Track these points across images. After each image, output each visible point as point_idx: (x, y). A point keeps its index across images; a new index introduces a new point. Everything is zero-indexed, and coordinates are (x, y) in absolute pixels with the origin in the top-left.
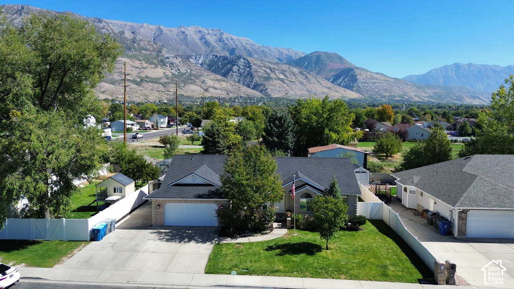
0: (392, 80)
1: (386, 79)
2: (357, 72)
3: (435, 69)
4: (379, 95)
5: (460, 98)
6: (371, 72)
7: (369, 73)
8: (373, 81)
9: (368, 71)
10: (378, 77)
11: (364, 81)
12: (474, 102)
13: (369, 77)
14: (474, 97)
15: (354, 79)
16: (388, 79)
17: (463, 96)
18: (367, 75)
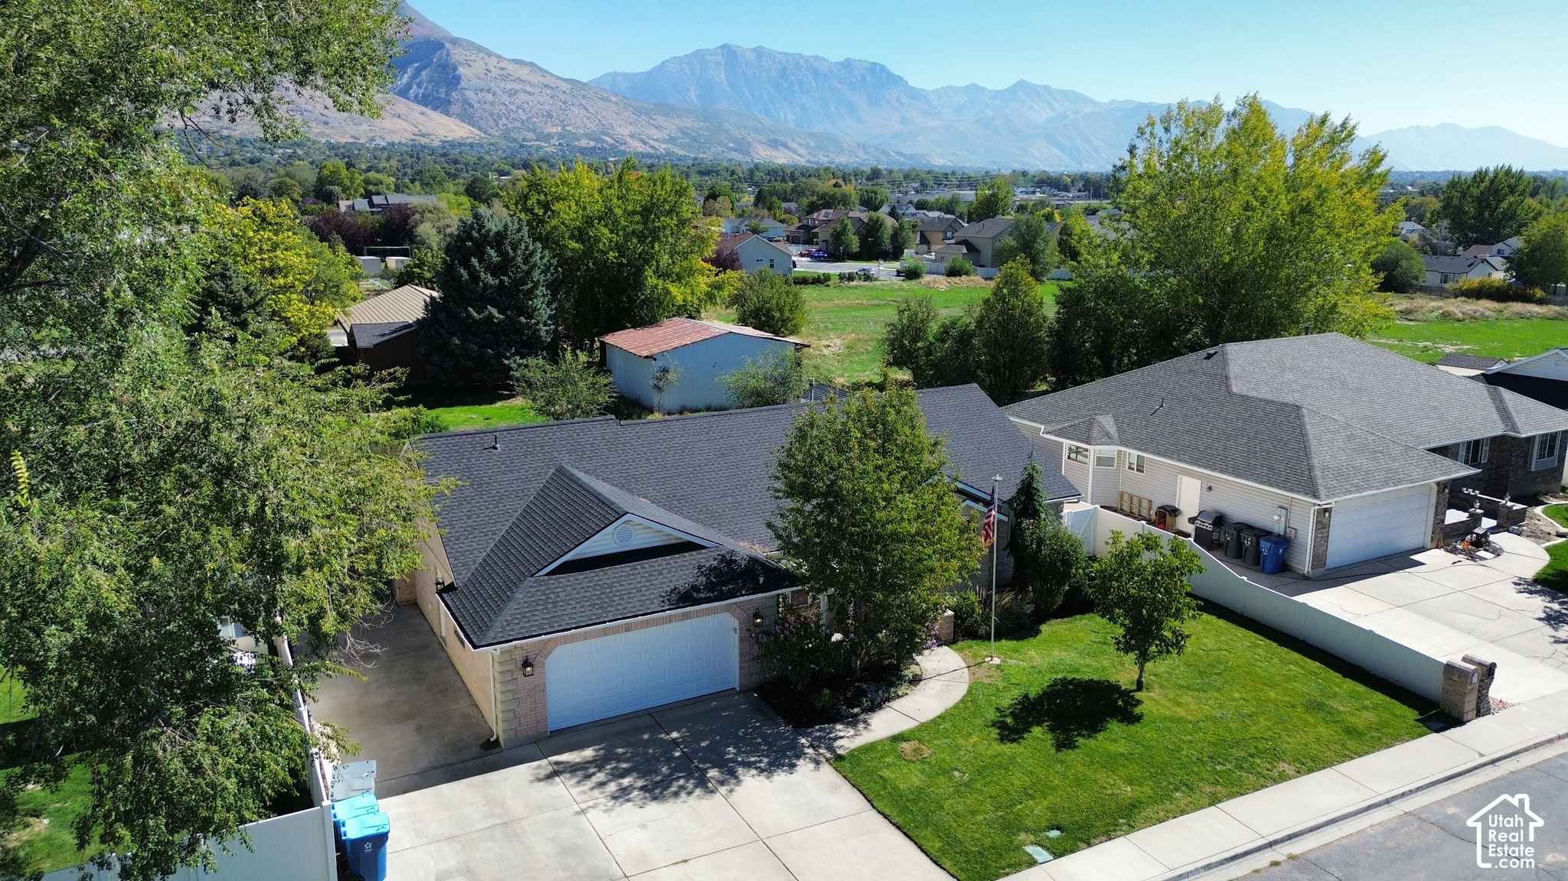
0: (564, 86)
1: (546, 81)
2: (457, 54)
3: (675, 58)
4: (529, 130)
5: (743, 147)
6: (499, 57)
7: (494, 61)
8: (509, 86)
9: (490, 54)
10: (523, 73)
11: (481, 84)
12: (776, 158)
13: (496, 72)
14: (775, 144)
15: (449, 77)
16: (552, 82)
17: (750, 139)
18: (490, 67)
